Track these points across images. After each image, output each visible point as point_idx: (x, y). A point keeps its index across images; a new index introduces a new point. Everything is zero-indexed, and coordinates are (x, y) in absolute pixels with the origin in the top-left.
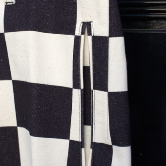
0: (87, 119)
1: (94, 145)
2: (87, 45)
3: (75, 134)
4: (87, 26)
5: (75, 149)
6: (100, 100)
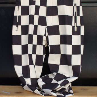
0: (76, 22)
1: (77, 26)
2: (75, 8)
3: (73, 25)
4: (75, 4)
5: (73, 27)
6: (78, 18)
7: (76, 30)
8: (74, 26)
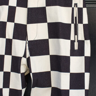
7: (76, 47)
8: (74, 41)
